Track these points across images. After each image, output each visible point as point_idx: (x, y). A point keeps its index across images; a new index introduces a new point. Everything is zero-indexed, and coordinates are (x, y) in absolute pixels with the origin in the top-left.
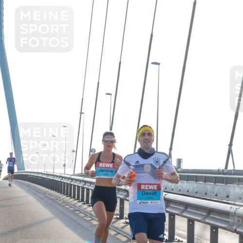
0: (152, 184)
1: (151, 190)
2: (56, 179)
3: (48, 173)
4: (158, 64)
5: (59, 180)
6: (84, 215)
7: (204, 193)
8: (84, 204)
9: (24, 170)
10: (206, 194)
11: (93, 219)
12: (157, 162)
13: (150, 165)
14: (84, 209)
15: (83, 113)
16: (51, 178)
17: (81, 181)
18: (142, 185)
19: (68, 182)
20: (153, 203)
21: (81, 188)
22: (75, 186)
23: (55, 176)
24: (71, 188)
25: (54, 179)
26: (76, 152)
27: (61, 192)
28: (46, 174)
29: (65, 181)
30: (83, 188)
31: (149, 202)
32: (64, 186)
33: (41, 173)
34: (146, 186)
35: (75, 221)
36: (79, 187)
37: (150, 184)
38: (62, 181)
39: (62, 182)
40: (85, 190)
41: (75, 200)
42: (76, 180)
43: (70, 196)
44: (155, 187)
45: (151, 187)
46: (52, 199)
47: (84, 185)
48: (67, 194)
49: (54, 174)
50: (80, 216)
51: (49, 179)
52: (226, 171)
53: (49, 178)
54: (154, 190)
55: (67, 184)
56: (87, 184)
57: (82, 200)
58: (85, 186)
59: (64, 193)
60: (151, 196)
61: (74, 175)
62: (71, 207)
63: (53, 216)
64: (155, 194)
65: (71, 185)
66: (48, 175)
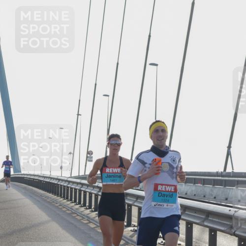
0: (170, 185)
1: (168, 191)
2: (53, 182)
3: (45, 175)
4: (156, 65)
5: (56, 182)
6: (81, 218)
7: (203, 196)
8: (81, 206)
9: (20, 172)
10: (204, 196)
11: (90, 222)
12: (174, 161)
13: (167, 164)
14: (82, 212)
15: (80, 115)
16: (48, 180)
17: (78, 183)
18: (159, 186)
19: (65, 185)
20: (168, 207)
21: (78, 190)
22: (71, 188)
23: (51, 178)
24: (68, 190)
25: (51, 181)
26: (73, 154)
27: (58, 195)
28: (43, 177)
29: (62, 184)
30: (80, 191)
31: (165, 205)
32: (61, 188)
33: (38, 176)
34: (163, 186)
35: (72, 224)
36: (76, 189)
37: (168, 185)
38: (59, 183)
39: (59, 185)
40: (82, 192)
41: (72, 203)
42: (74, 183)
43: (67, 198)
44: (173, 189)
45: (168, 188)
46: (49, 202)
47: (81, 187)
48: (64, 197)
49: (51, 176)
50: (77, 219)
51: (46, 182)
52: (224, 173)
53: (46, 180)
54: (171, 191)
55: (64, 186)
56: (84, 187)
57: (80, 203)
58: (82, 189)
59: (61, 196)
60: (168, 198)
61: (71, 177)
62: (68, 210)
63: (49, 219)
64: (171, 196)
65: (68, 187)
66: (45, 177)
